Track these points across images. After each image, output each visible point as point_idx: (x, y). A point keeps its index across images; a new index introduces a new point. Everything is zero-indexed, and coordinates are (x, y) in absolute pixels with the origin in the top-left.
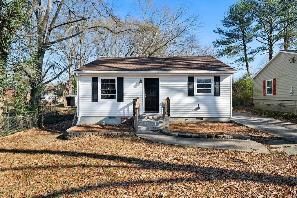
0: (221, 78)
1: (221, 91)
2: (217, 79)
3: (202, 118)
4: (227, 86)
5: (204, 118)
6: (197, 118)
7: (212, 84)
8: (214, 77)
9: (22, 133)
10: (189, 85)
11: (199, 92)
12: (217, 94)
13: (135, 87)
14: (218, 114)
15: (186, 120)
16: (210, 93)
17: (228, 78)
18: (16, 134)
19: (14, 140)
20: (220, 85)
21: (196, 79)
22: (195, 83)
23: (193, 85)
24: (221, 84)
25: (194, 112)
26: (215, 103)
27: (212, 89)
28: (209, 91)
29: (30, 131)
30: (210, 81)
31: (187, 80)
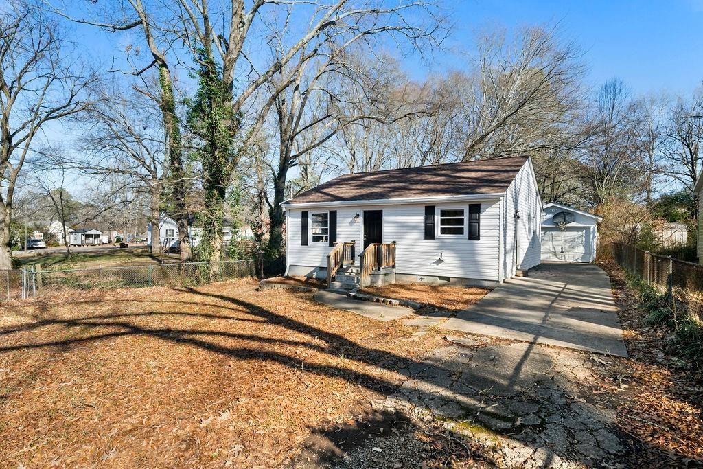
0: (481, 207)
1: (481, 231)
2: (475, 209)
3: (448, 279)
4: (493, 220)
5: (451, 279)
6: (440, 278)
7: (466, 217)
8: (470, 205)
9: (235, 281)
10: (426, 219)
11: (444, 231)
12: (474, 235)
13: (351, 224)
14: (479, 272)
15: (422, 279)
16: (463, 234)
17: (495, 206)
18: (228, 282)
19: (218, 287)
20: (479, 219)
21: (438, 211)
22: (436, 217)
23: (434, 220)
24: (481, 217)
25: (435, 266)
26: (473, 252)
27: (466, 226)
28: (460, 231)
29: (245, 280)
30: (461, 213)
31: (424, 212)
